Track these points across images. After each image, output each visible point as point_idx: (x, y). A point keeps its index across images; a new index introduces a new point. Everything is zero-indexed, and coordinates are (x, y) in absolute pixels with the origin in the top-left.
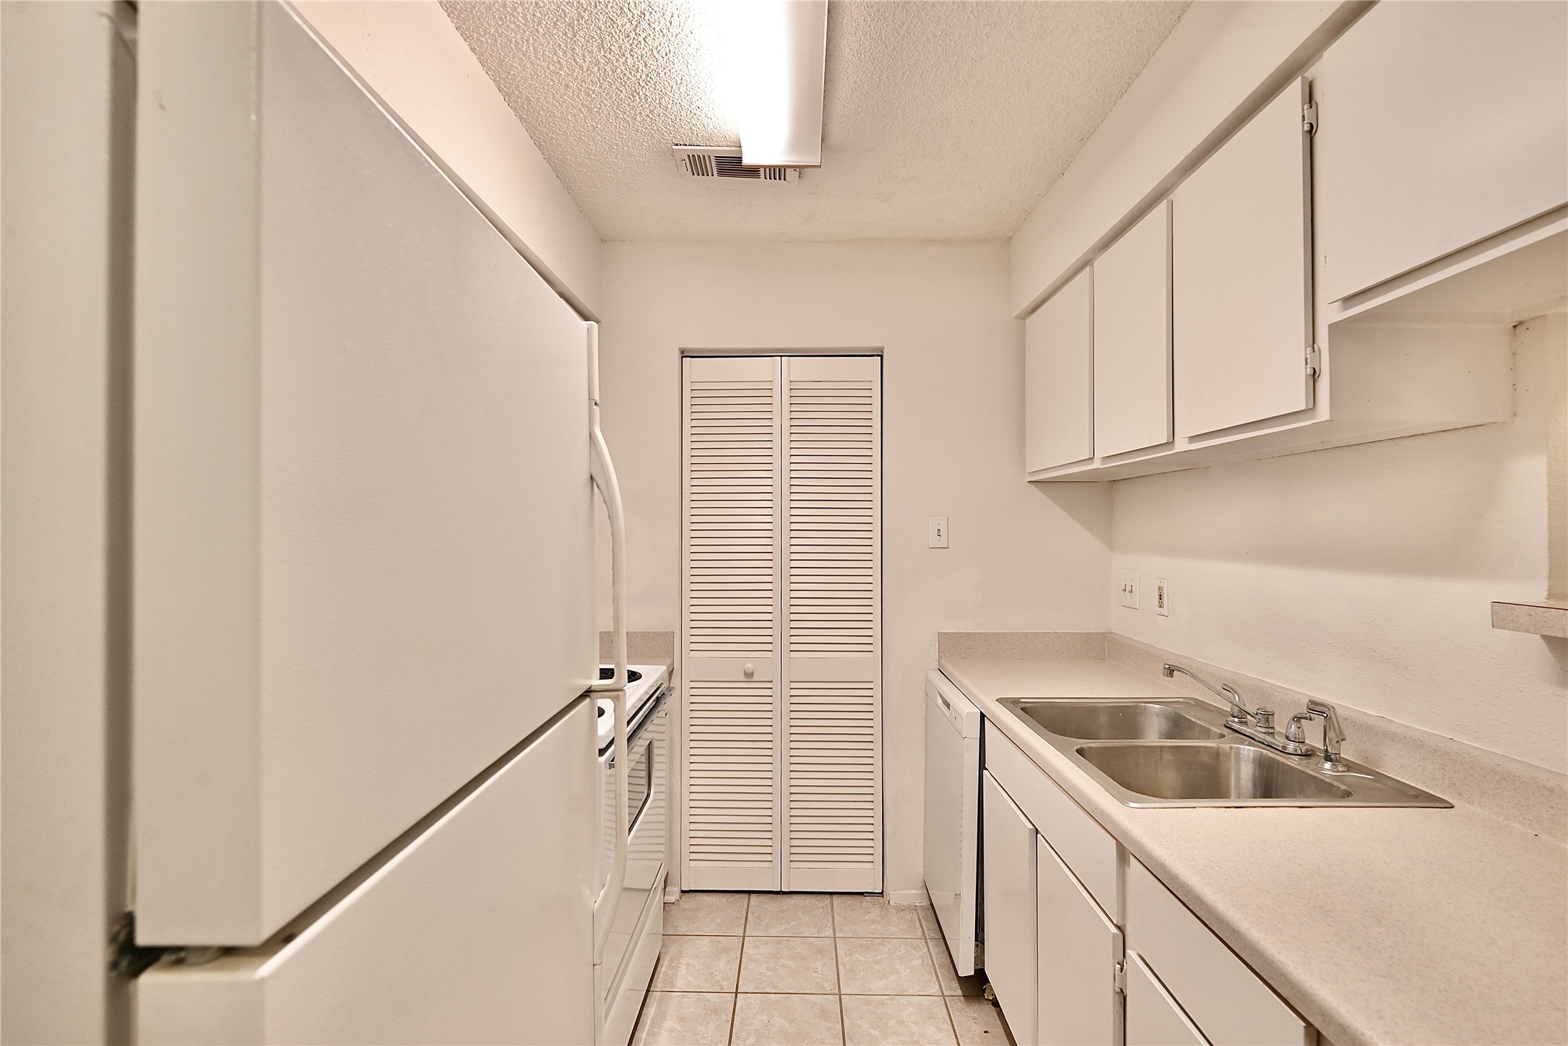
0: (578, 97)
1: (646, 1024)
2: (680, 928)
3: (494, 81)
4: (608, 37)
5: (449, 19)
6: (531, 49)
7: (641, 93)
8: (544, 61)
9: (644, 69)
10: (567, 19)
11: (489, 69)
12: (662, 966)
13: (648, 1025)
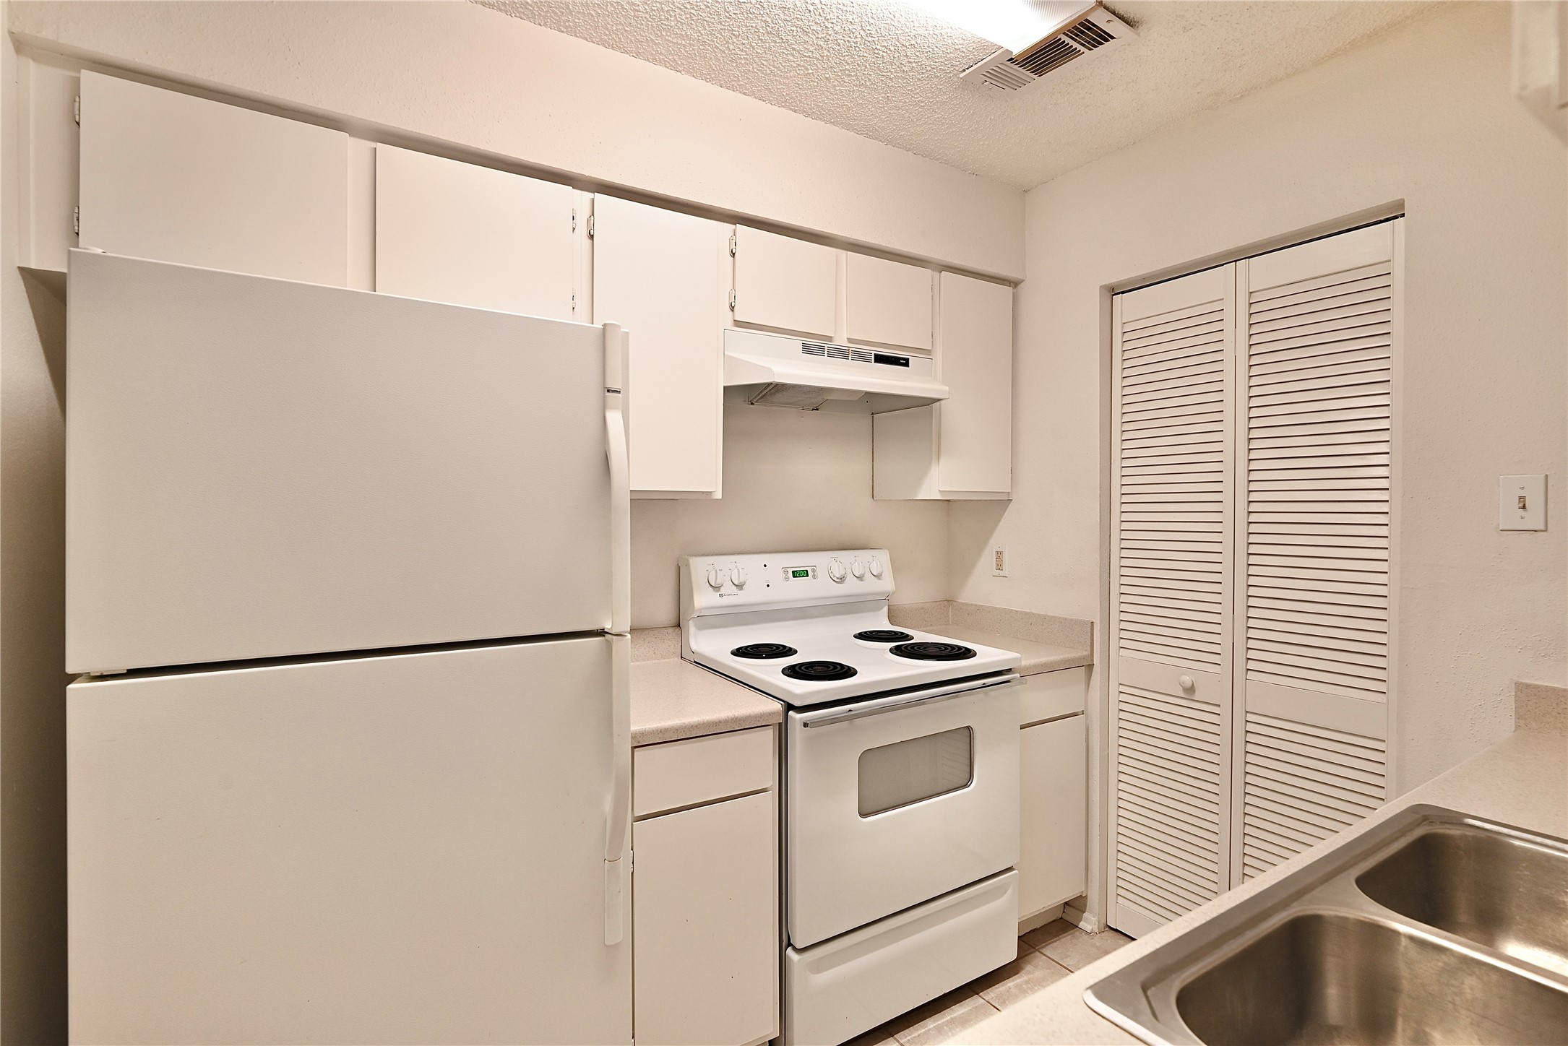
0: (845, 82)
1: (943, 1018)
2: (1068, 959)
3: (782, 106)
4: (799, 23)
5: (710, 84)
6: (773, 69)
7: (878, 47)
8: (790, 71)
9: (855, 27)
10: (762, 31)
11: (770, 101)
12: (1013, 981)
13: (945, 1020)
